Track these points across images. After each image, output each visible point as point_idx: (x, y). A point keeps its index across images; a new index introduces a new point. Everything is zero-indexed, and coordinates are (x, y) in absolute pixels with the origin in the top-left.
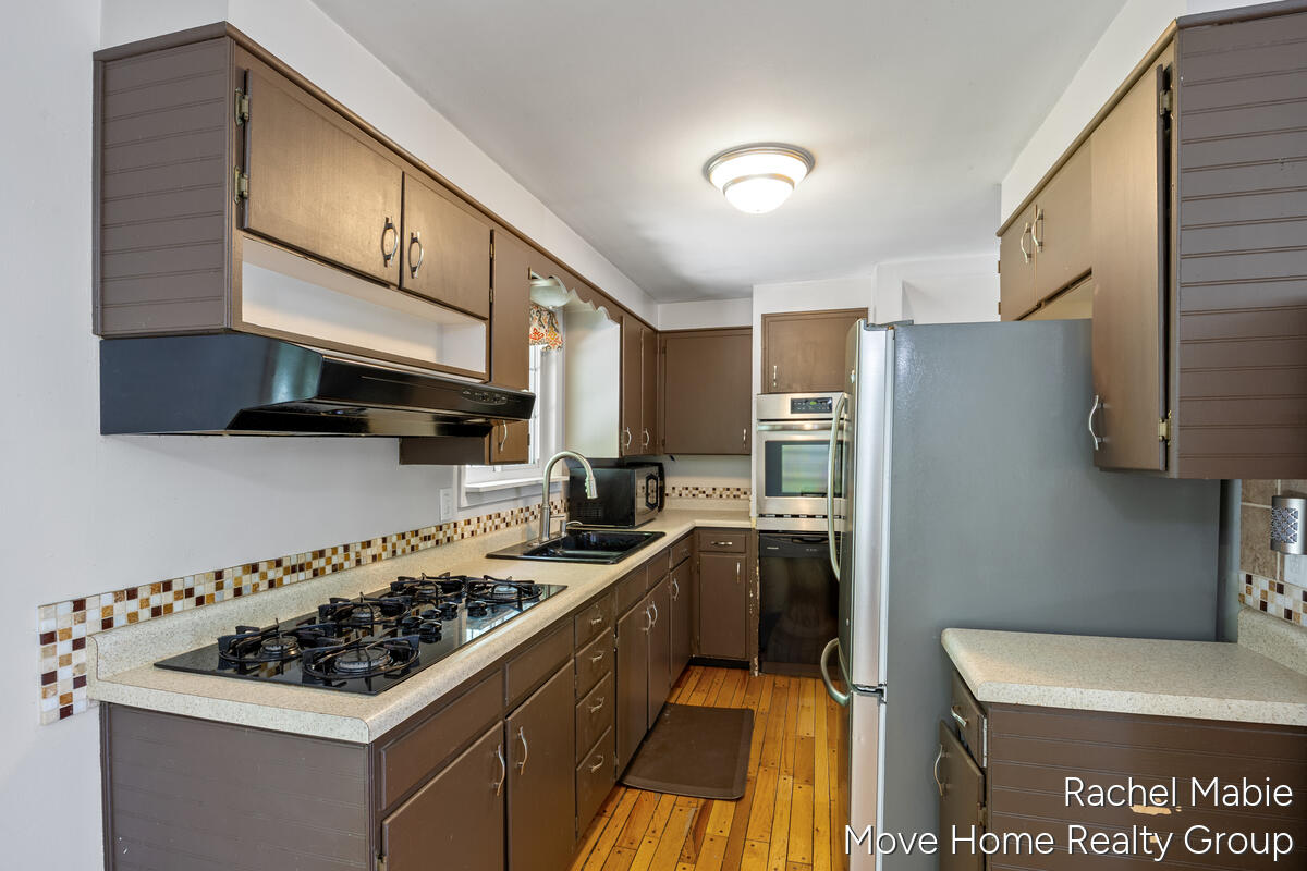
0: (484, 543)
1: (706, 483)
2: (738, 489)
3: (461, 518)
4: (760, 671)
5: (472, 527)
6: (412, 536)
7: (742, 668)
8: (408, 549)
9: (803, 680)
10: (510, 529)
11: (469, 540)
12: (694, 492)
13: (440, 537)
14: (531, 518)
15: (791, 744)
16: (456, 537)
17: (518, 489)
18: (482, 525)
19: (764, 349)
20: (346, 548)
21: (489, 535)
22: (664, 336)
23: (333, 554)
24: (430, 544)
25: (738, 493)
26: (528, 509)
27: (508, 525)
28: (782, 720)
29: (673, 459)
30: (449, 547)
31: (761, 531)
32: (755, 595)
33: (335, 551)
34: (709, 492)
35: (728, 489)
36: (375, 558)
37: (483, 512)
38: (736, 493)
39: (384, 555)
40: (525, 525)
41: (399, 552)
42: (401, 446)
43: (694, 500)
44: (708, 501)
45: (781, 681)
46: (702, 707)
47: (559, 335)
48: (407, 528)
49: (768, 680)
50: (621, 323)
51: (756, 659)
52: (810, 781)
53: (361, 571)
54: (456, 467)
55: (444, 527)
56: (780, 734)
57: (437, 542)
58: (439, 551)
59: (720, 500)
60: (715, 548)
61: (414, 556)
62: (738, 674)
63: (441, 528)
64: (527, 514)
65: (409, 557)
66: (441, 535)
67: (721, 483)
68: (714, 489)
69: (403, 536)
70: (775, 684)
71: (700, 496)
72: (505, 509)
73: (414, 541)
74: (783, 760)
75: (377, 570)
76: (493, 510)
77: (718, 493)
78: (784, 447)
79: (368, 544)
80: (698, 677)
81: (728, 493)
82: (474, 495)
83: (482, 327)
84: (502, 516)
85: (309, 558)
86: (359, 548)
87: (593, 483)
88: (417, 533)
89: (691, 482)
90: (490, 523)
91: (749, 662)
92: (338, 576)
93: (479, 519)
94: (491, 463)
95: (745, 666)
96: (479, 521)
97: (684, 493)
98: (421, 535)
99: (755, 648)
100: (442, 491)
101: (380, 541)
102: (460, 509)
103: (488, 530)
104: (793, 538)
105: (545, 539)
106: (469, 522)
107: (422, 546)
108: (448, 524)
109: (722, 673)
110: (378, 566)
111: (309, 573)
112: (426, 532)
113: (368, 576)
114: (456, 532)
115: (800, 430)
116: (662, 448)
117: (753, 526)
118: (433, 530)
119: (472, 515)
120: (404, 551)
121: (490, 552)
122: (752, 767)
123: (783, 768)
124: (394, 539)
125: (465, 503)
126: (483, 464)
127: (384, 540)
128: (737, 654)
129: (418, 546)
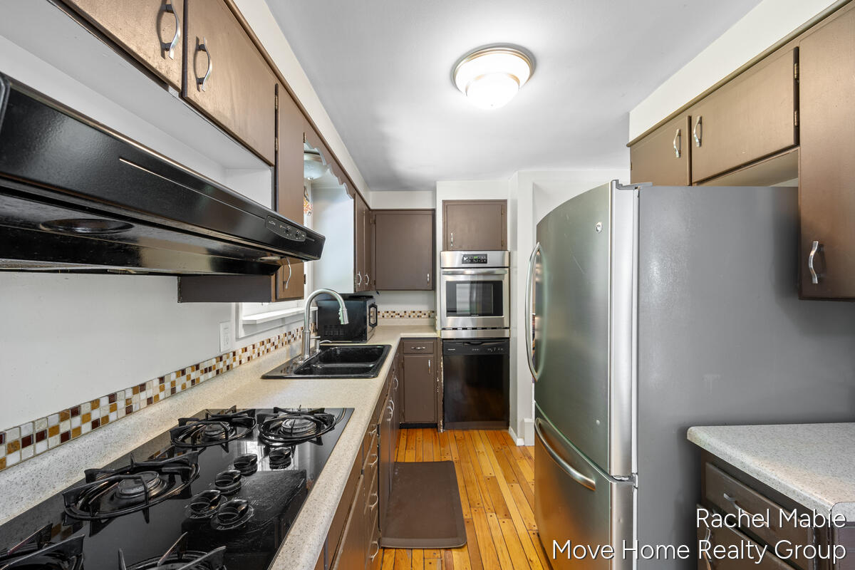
0: (259, 366)
1: (399, 308)
2: (420, 312)
3: (238, 347)
4: (443, 428)
5: (248, 354)
6: (193, 371)
7: (432, 428)
8: (189, 384)
9: (471, 431)
10: (278, 351)
11: (247, 366)
12: (392, 314)
13: (220, 367)
14: (292, 340)
15: (483, 484)
16: (235, 364)
17: (283, 319)
18: (256, 350)
19: (444, 223)
20: (112, 398)
21: (263, 358)
22: (374, 213)
23: (93, 408)
24: (210, 375)
25: (420, 314)
26: (290, 333)
27: (276, 347)
28: (470, 464)
29: (378, 293)
30: (230, 374)
31: (443, 339)
32: (440, 380)
33: (95, 404)
34: (402, 314)
35: (414, 312)
36: (150, 401)
37: (257, 340)
38: (419, 314)
39: (162, 396)
40: (288, 346)
41: (178, 388)
42: (180, 285)
43: (392, 319)
44: (401, 319)
45: (459, 434)
46: (415, 463)
47: (309, 203)
48: (186, 363)
49: (450, 434)
50: (354, 198)
51: (441, 421)
52: (507, 515)
53: (132, 419)
54: (234, 304)
55: (224, 357)
56: (474, 477)
57: (218, 372)
58: (220, 381)
59: (409, 319)
60: (415, 351)
61: (197, 390)
62: (430, 432)
63: (221, 358)
64: (290, 337)
65: (190, 392)
66: (221, 365)
67: (409, 308)
68: (405, 312)
69: (183, 372)
70: (455, 437)
71: (396, 316)
72: (273, 335)
73: (194, 375)
74: (483, 500)
75: (153, 414)
76: (264, 337)
77: (407, 314)
78: (458, 285)
79: (142, 387)
80: (405, 437)
81: (414, 314)
82: (251, 326)
83: (268, 173)
84: (272, 342)
85: (54, 421)
86: (129, 394)
87: (346, 312)
88: (197, 367)
89: (390, 308)
90: (262, 348)
91: (437, 424)
92: (101, 433)
93: (254, 346)
94: (277, 300)
95: (434, 426)
96: (254, 348)
97: (386, 315)
98: (202, 367)
99: (440, 414)
100: (221, 324)
101: (156, 382)
102: (238, 339)
103: (261, 354)
104: (464, 343)
105: (307, 356)
106: (246, 350)
107: (202, 378)
108: (227, 354)
109: (419, 433)
110: (154, 409)
111: (55, 440)
112: (207, 365)
113: (141, 424)
114: (234, 360)
115: (462, 274)
116: (374, 286)
117: (438, 336)
118: (214, 361)
119: (248, 343)
120: (184, 387)
121: (265, 372)
122: (465, 510)
123: (486, 508)
124: (173, 377)
125: (242, 334)
126: (269, 301)
127: (162, 379)
128: (431, 419)
129: (198, 379)
